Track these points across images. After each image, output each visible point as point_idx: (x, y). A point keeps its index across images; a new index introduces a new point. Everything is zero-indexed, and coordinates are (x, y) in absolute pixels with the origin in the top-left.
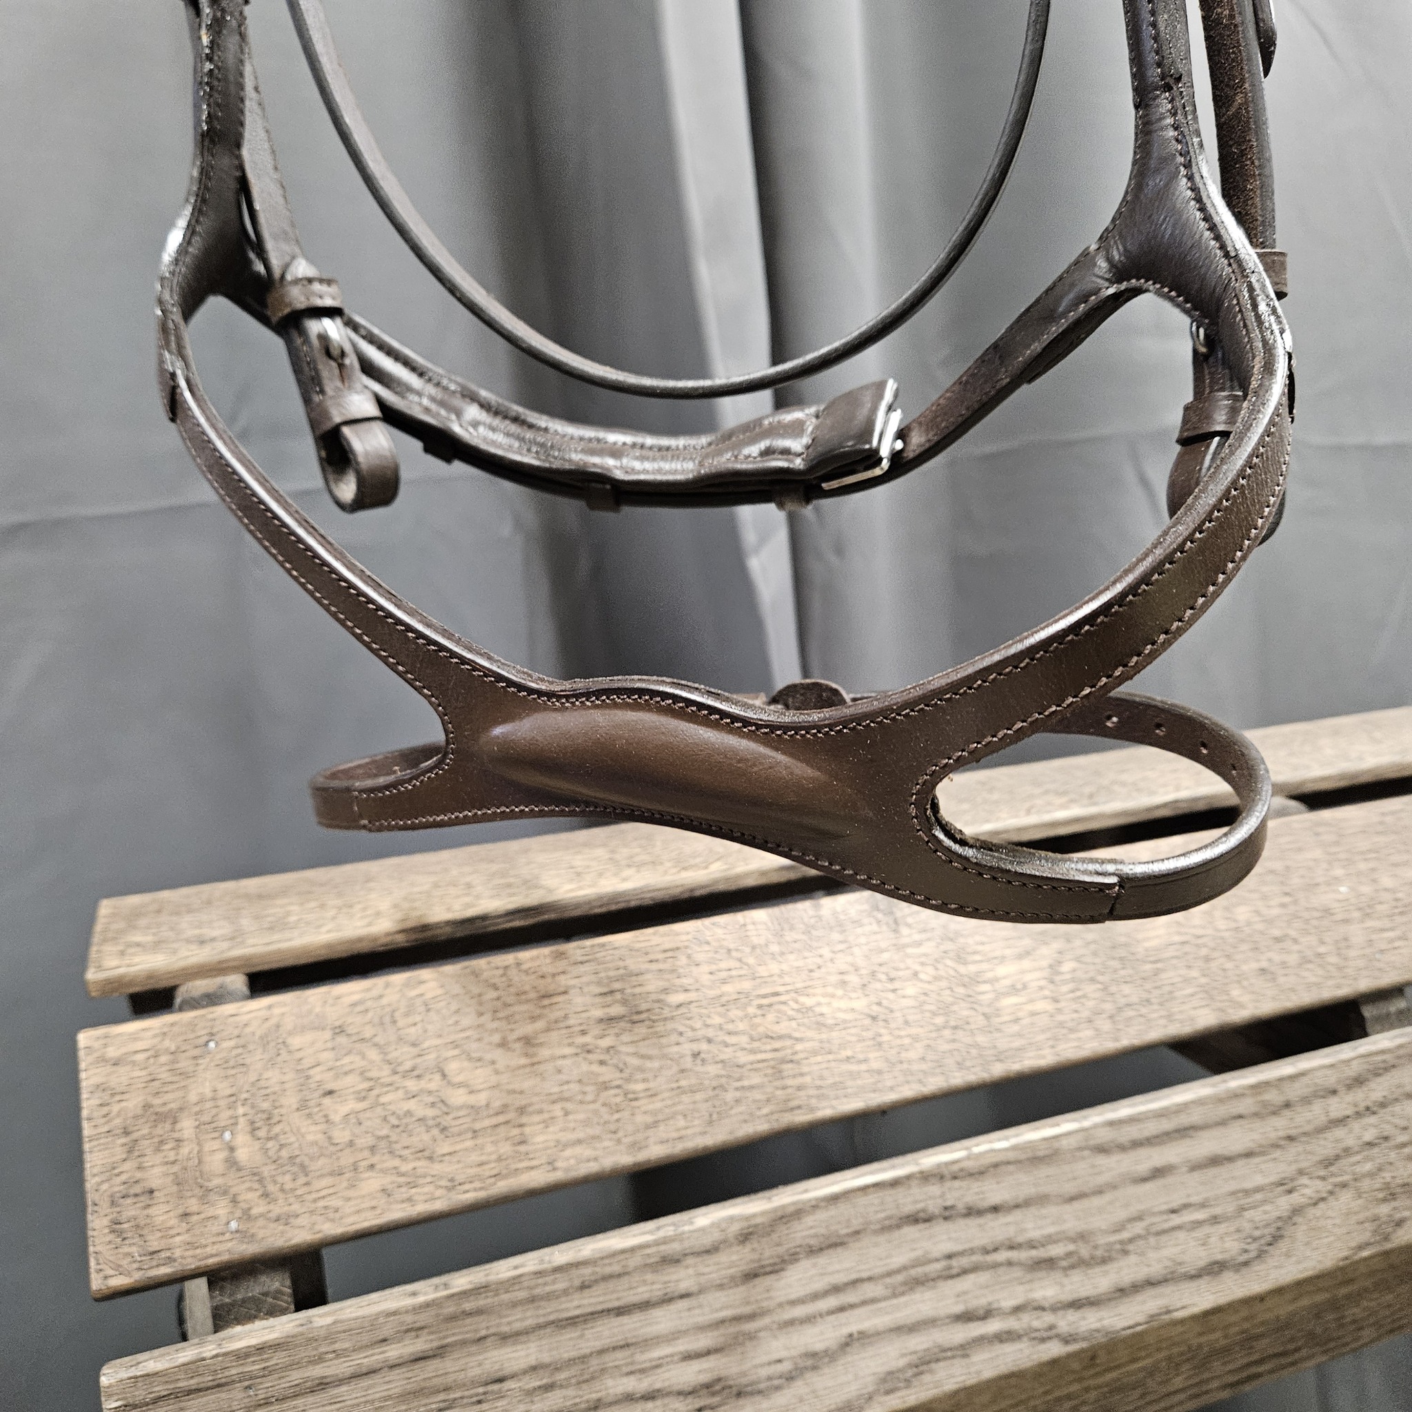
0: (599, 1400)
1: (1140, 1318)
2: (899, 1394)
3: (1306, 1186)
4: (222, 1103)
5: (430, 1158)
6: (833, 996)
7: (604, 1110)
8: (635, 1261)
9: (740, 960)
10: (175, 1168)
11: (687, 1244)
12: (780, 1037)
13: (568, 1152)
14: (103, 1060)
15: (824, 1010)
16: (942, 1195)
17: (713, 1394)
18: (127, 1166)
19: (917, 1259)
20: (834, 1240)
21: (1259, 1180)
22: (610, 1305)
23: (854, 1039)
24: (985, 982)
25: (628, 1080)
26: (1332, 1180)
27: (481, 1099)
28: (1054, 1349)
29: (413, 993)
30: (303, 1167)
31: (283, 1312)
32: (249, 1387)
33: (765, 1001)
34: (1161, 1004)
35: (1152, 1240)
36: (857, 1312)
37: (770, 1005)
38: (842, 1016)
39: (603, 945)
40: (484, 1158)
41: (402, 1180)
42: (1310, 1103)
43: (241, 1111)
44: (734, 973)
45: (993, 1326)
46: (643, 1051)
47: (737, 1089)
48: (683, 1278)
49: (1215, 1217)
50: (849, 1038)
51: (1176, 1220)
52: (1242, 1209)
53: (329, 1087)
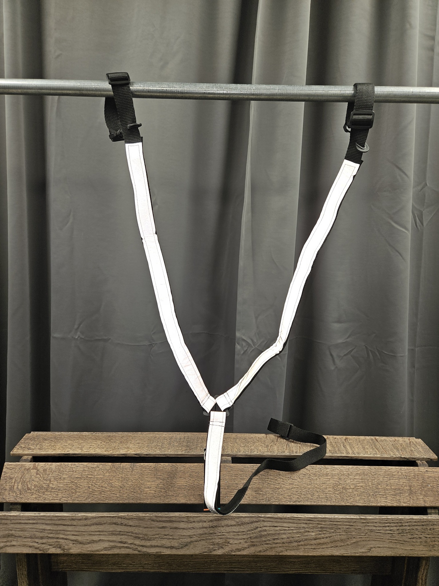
0: (58, 537)
1: (155, 552)
2: (107, 551)
3: (195, 538)
4: (19, 478)
8: (67, 518)
9: (103, 472)
10: (10, 487)
11: (76, 518)
14: (7, 468)
16: (121, 521)
17: (76, 542)
19: (114, 530)
20: (100, 523)
21: (185, 534)
22: (62, 524)
25: (77, 489)
26: (201, 538)
27: (54, 486)
28: (136, 552)
30: (26, 491)
31: (19, 511)
32: (11, 521)
34: (175, 497)
35: (160, 539)
36: (102, 536)
41: (38, 496)
42: (199, 522)
45: (126, 545)
46: (81, 484)
47: (93, 494)
48: (75, 523)
49: (174, 538)
50: (115, 490)
52: (180, 538)
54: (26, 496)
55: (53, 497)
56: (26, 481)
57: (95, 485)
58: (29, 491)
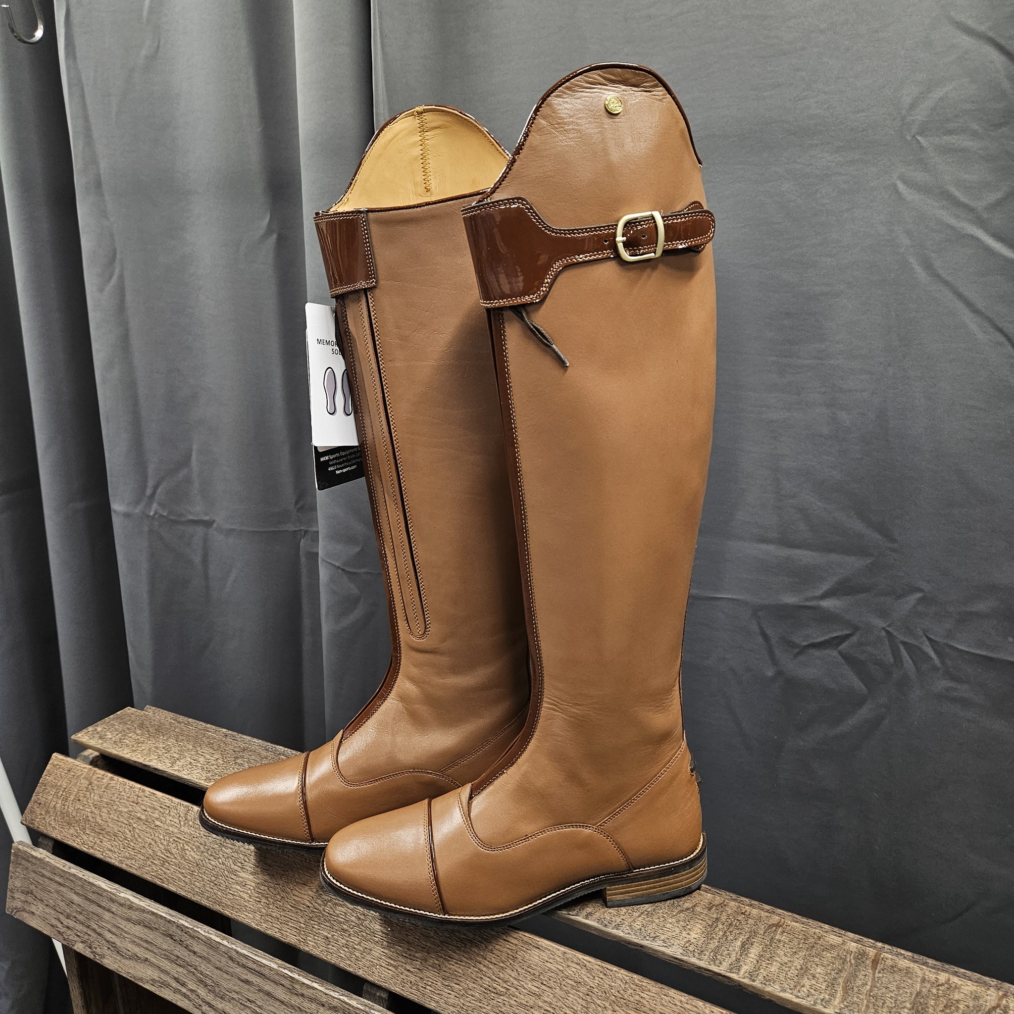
0: (89, 926)
4: (62, 789)
5: (84, 832)
6: (193, 850)
7: (122, 845)
12: (171, 853)
13: (107, 852)
14: (53, 763)
15: (187, 852)
16: (182, 936)
17: (112, 946)
18: (41, 794)
19: (169, 950)
20: (150, 926)
22: (97, 902)
23: (188, 868)
24: (235, 875)
27: (102, 823)
29: (110, 782)
30: (64, 817)
31: (49, 852)
33: (176, 839)
36: (150, 953)
37: (176, 841)
38: (190, 858)
39: (154, 794)
40: (92, 840)
43: (64, 794)
44: (176, 824)
46: (140, 834)
47: (151, 862)
48: (114, 908)
50: (187, 867)
51: (248, 1004)
53: (81, 798)
54: (61, 826)
55: (95, 843)
56: (69, 799)
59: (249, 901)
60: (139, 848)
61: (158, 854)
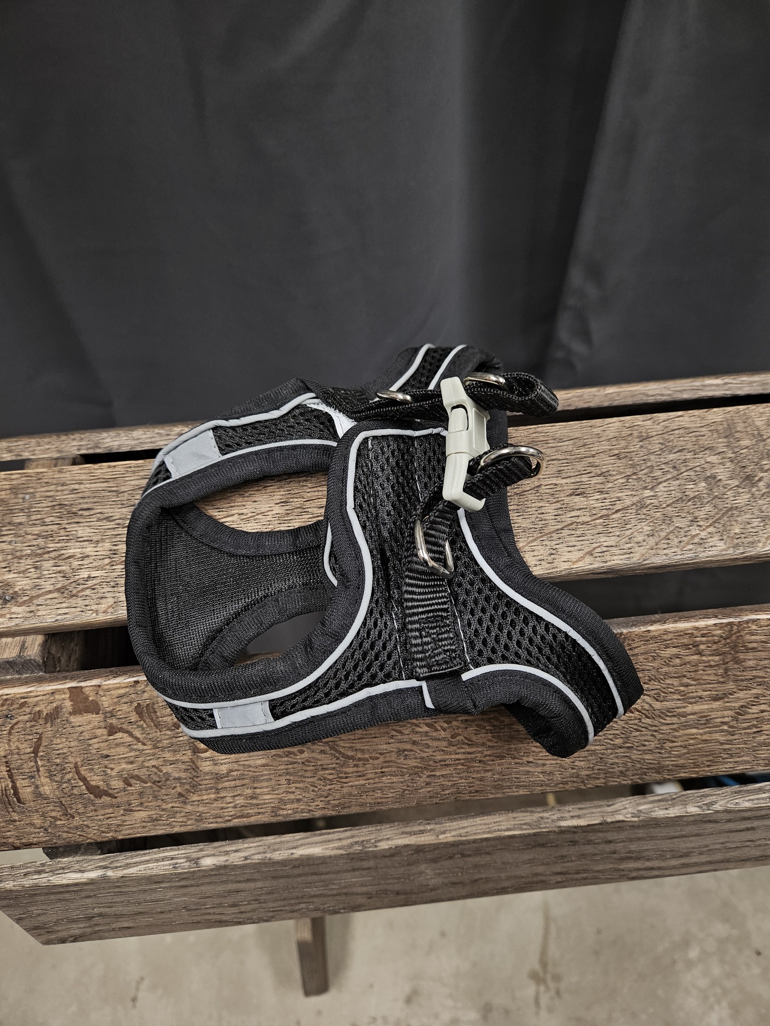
54: (102, 817)
55: (235, 807)
56: (72, 766)
57: (430, 743)
58: (106, 799)
59: (731, 741)
60: (374, 768)
61: (439, 758)
